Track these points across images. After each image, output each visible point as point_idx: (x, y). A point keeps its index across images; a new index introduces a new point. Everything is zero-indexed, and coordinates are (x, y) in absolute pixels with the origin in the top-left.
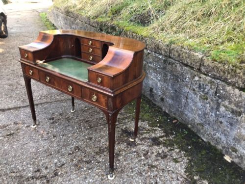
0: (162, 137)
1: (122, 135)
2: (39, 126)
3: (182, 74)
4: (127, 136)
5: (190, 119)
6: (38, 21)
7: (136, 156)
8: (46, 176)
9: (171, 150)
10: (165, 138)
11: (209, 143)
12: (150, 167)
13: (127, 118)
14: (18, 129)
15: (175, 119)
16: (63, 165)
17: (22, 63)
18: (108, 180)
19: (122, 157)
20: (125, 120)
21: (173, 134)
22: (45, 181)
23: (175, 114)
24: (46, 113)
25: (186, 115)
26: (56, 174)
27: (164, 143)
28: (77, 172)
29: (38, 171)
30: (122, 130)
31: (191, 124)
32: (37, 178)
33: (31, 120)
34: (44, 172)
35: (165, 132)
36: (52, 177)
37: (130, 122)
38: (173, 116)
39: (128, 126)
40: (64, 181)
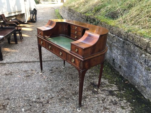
0: (116, 91)
1: (90, 86)
2: (44, 74)
3: (134, 52)
4: (93, 87)
5: (137, 82)
6: (54, 14)
7: (97, 100)
8: (42, 102)
9: (121, 100)
10: (118, 92)
11: (149, 100)
12: (104, 108)
13: (95, 76)
14: (32, 74)
15: (127, 81)
16: (53, 98)
17: (38, 37)
18: (77, 111)
19: (88, 99)
20: (94, 77)
21: (124, 90)
22: (41, 105)
23: (127, 77)
24: (49, 67)
25: (135, 79)
26: (48, 102)
27: (116, 95)
28: (60, 103)
29: (39, 98)
30: (91, 82)
31: (137, 86)
32: (38, 103)
33: (40, 70)
34: (42, 100)
35: (119, 88)
36: (45, 104)
37: (96, 79)
38: (126, 78)
39: (95, 81)
40: (51, 107)
